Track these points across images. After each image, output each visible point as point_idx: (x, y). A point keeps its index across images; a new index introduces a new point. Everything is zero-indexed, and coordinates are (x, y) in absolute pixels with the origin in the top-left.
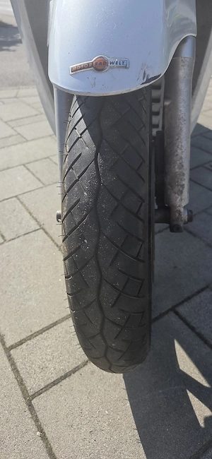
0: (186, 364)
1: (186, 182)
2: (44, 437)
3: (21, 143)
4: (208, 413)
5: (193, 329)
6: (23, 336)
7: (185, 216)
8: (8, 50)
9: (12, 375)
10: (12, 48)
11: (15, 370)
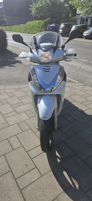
0: (57, 154)
1: (56, 124)
2: (34, 164)
3: (23, 105)
4: (60, 161)
5: (59, 149)
6: (29, 150)
7: (56, 129)
8: (13, 66)
9: (28, 156)
10: (14, 65)
11: (29, 155)
